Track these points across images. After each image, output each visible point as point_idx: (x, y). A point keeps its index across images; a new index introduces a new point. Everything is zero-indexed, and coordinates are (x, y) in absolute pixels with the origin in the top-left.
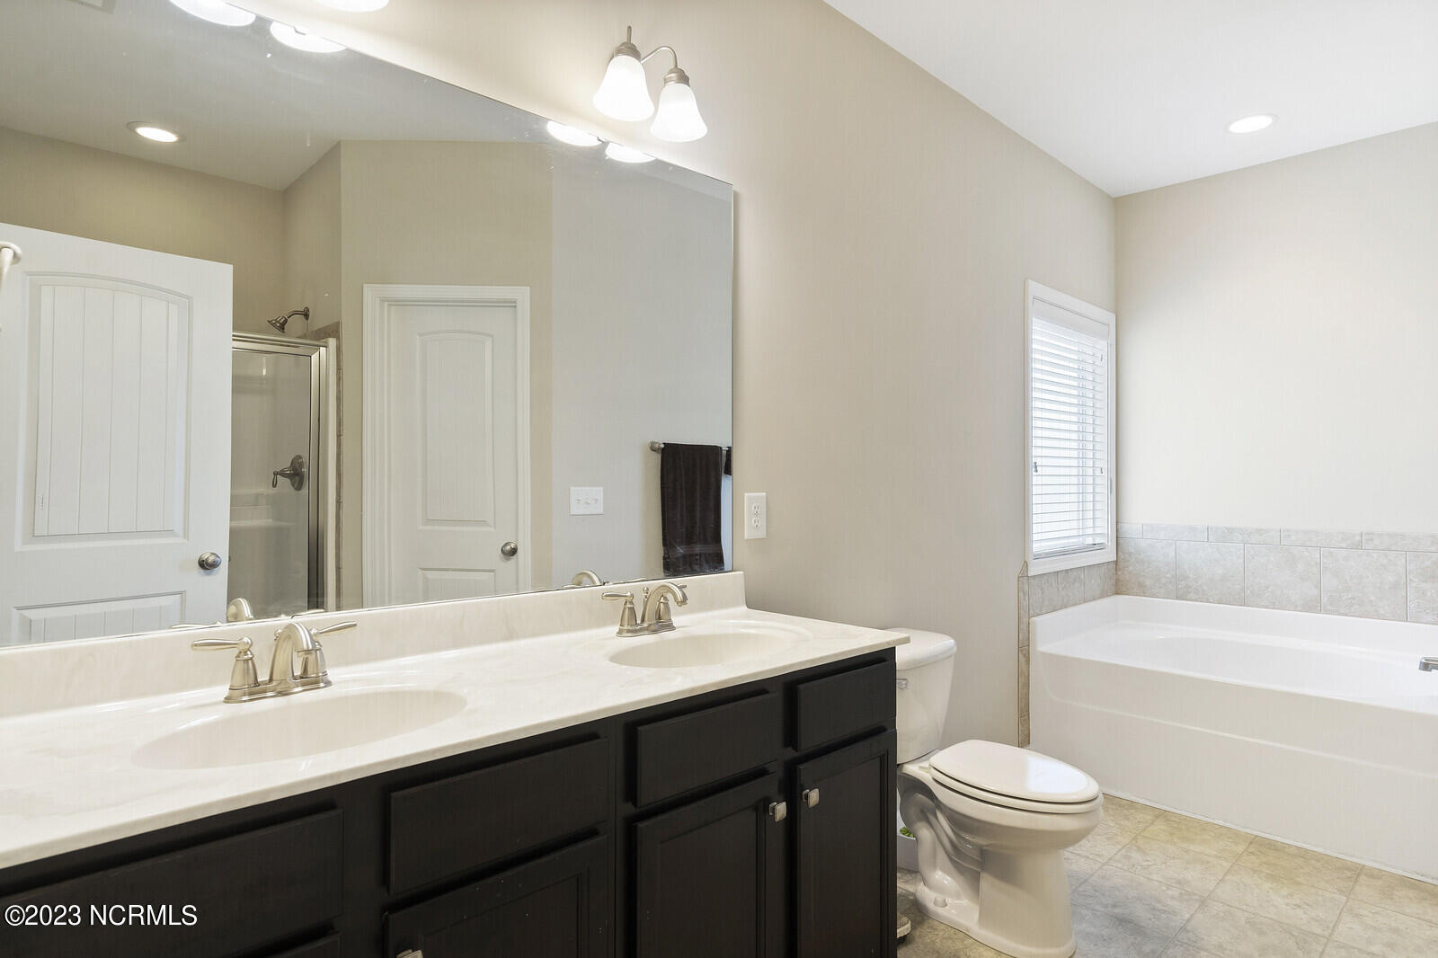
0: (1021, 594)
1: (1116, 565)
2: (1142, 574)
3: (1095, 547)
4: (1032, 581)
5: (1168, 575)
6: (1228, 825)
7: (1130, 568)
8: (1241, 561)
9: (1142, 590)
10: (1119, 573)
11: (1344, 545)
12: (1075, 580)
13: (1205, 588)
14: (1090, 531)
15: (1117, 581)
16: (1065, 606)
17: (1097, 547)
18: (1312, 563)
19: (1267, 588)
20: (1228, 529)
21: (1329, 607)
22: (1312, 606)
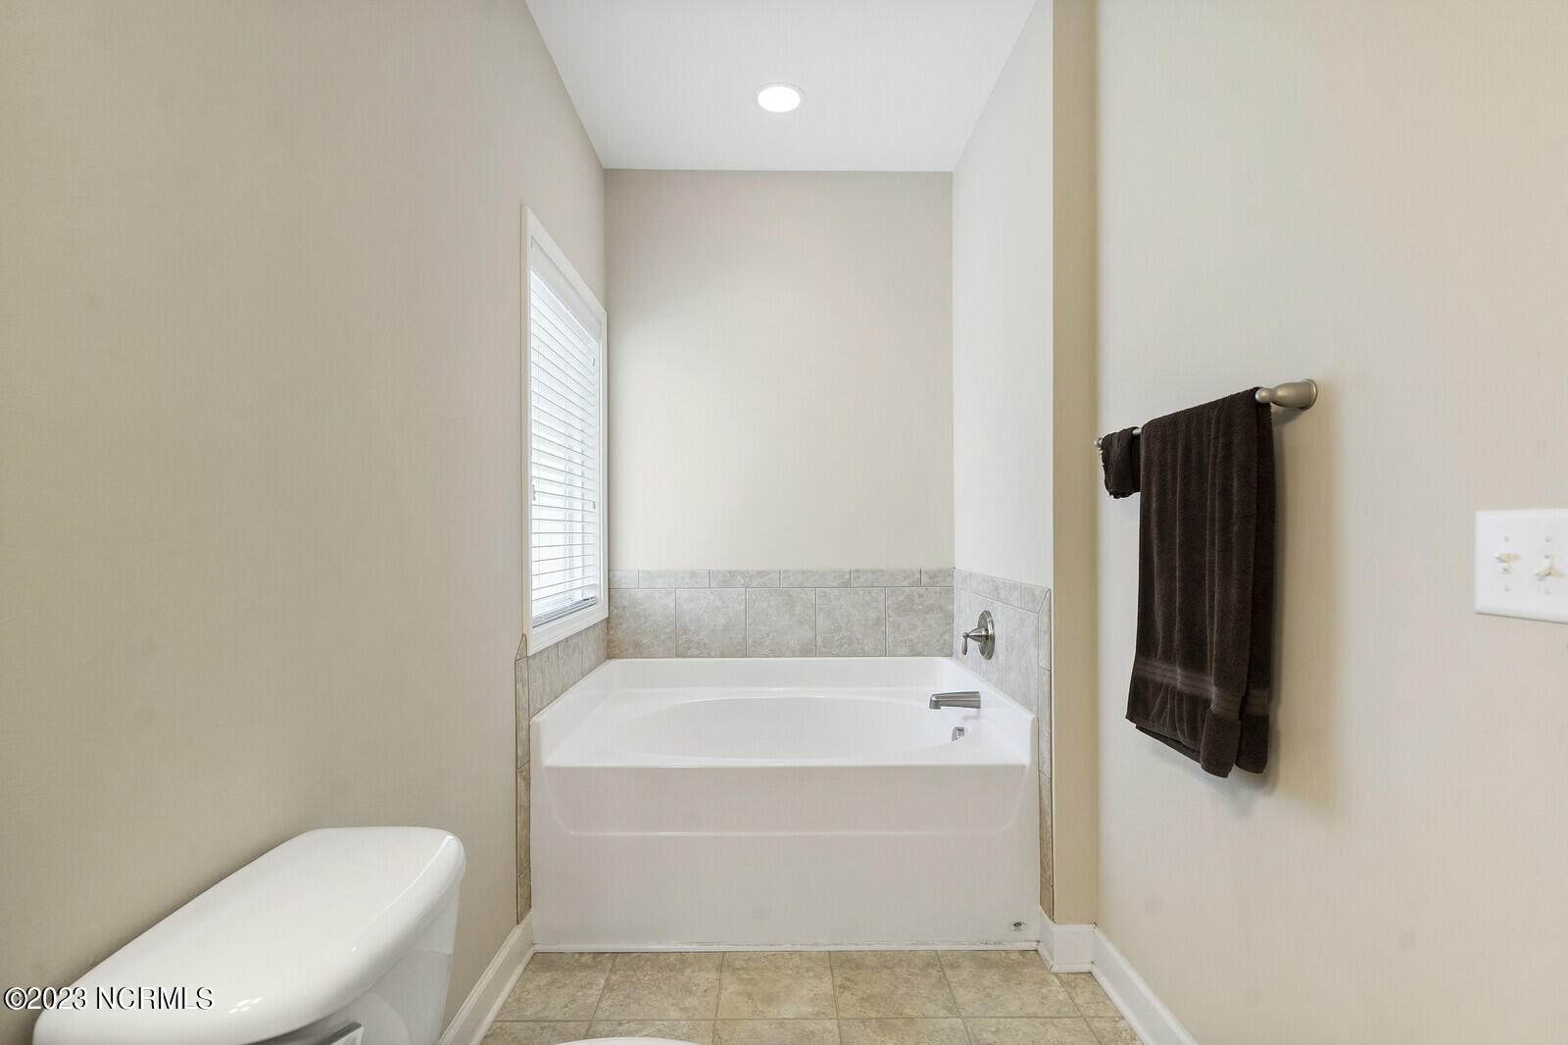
0: (519, 686)
1: (608, 622)
2: (638, 631)
3: (587, 603)
4: (531, 662)
5: (668, 630)
6: (798, 948)
7: (624, 626)
8: (743, 607)
9: (639, 651)
10: (611, 632)
11: (835, 584)
12: (574, 648)
13: (706, 641)
14: (578, 584)
15: (609, 642)
16: (565, 688)
17: (590, 602)
18: (808, 605)
19: (768, 635)
20: (729, 572)
21: (824, 650)
22: (808, 650)
